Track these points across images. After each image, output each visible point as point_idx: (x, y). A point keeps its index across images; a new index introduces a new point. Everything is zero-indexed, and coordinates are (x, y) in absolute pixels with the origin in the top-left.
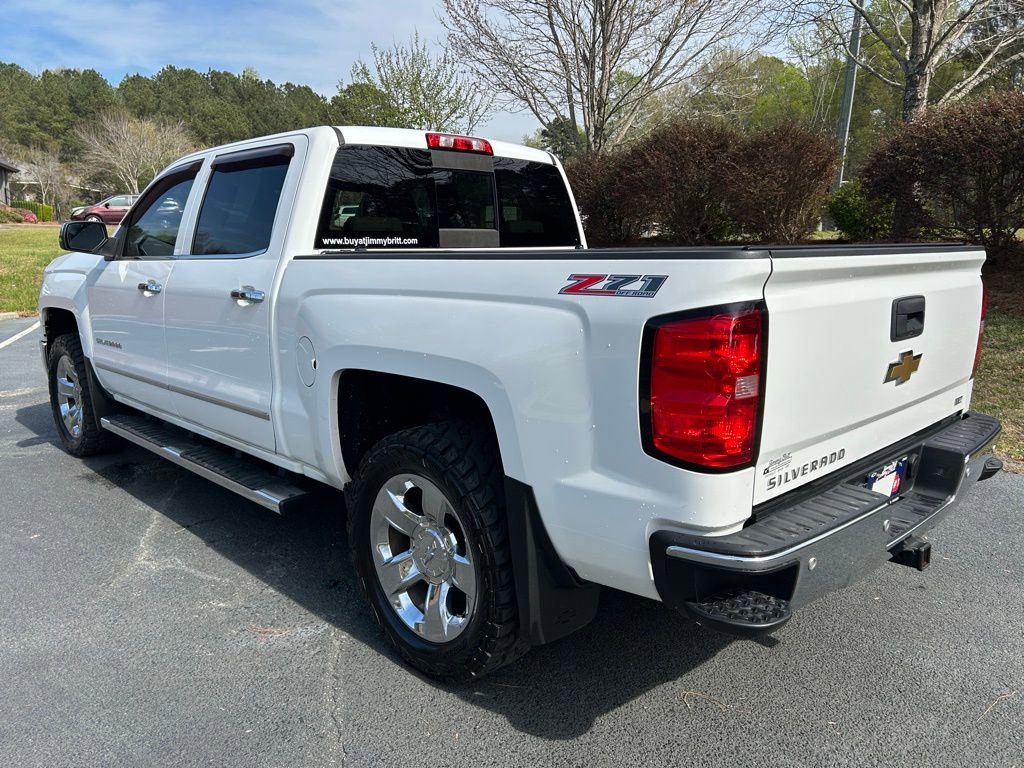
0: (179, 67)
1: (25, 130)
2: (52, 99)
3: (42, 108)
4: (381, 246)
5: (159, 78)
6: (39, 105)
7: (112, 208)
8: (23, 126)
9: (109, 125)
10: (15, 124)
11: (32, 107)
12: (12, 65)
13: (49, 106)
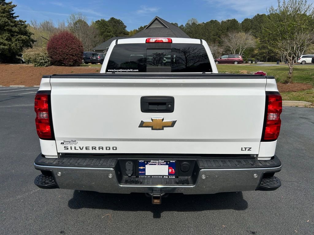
0: (261, 14)
1: (215, 38)
2: (223, 29)
3: (220, 32)
5: (254, 18)
6: (219, 31)
7: (222, 59)
8: (215, 37)
9: (230, 35)
10: (213, 37)
11: (217, 32)
12: (215, 20)
13: (222, 31)
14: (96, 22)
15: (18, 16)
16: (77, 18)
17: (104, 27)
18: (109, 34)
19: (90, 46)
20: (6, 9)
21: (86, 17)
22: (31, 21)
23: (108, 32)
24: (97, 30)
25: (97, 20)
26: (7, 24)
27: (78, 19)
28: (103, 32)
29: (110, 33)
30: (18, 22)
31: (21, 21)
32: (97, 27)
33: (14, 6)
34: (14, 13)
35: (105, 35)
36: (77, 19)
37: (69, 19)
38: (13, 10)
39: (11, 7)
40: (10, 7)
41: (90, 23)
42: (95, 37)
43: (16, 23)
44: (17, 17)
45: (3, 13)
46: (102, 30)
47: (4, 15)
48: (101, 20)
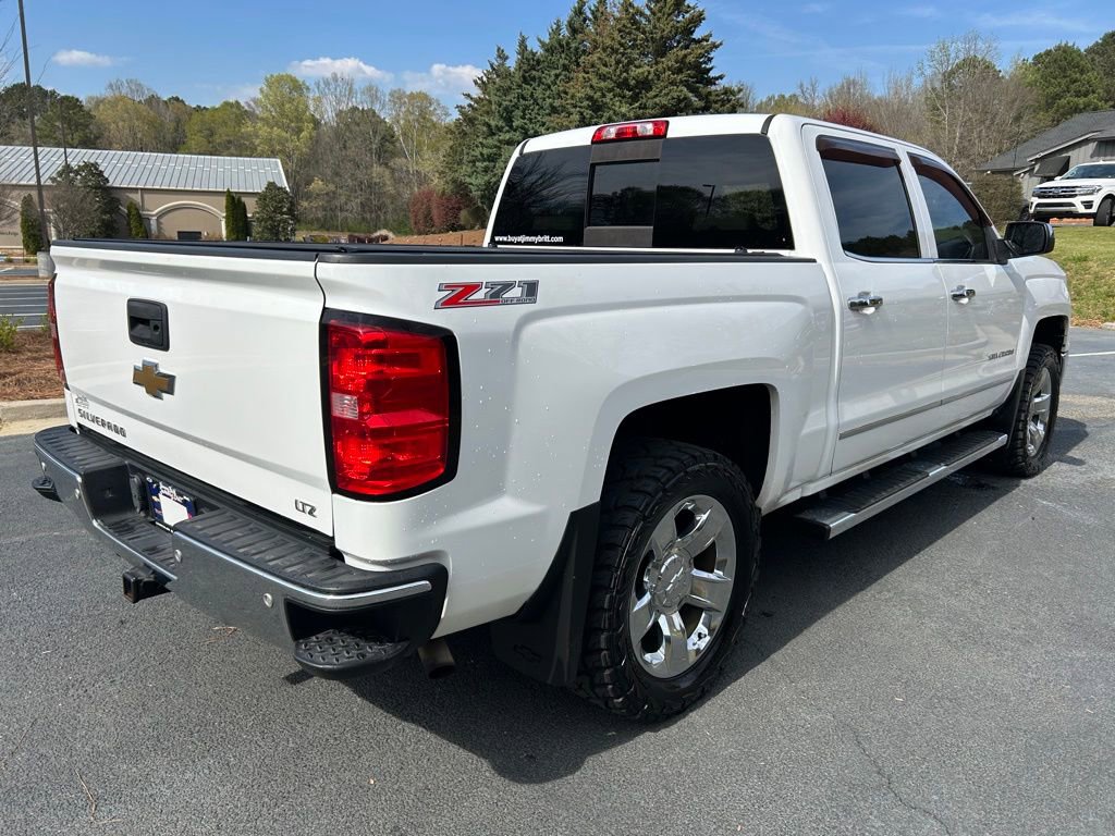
4: (532, 243)
14: (1036, 58)
15: (721, 77)
16: (958, 52)
17: (1065, 77)
18: (1082, 101)
19: (990, 157)
20: (687, 61)
21: (994, 45)
22: (801, 86)
23: (1077, 96)
24: (1031, 91)
25: (1043, 51)
26: (682, 105)
27: (962, 57)
28: (1058, 96)
29: (1086, 96)
30: (717, 95)
31: (727, 91)
32: (1031, 77)
33: (715, 46)
34: (711, 69)
35: (1063, 107)
36: (957, 57)
37: (926, 63)
38: (710, 60)
39: (703, 51)
40: (699, 51)
41: (1005, 66)
42: (1018, 119)
43: (712, 98)
44: (717, 79)
45: (679, 71)
46: (1051, 89)
47: (680, 76)
48: (1058, 48)
